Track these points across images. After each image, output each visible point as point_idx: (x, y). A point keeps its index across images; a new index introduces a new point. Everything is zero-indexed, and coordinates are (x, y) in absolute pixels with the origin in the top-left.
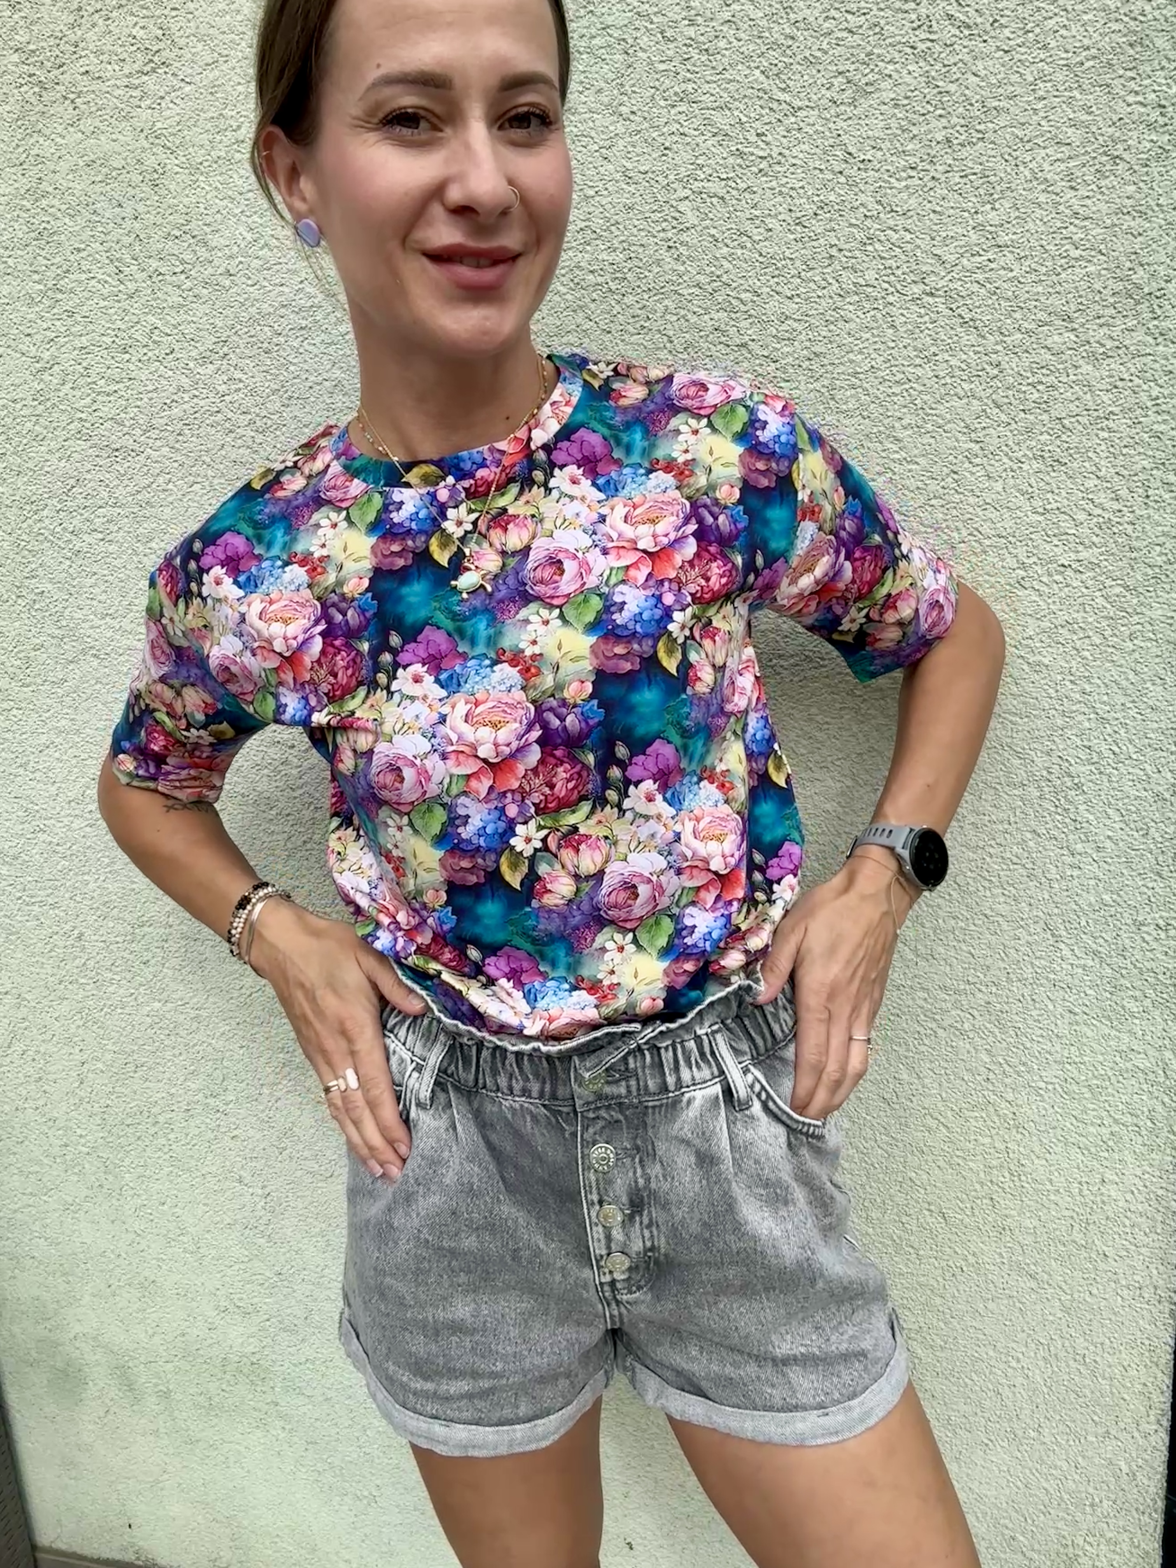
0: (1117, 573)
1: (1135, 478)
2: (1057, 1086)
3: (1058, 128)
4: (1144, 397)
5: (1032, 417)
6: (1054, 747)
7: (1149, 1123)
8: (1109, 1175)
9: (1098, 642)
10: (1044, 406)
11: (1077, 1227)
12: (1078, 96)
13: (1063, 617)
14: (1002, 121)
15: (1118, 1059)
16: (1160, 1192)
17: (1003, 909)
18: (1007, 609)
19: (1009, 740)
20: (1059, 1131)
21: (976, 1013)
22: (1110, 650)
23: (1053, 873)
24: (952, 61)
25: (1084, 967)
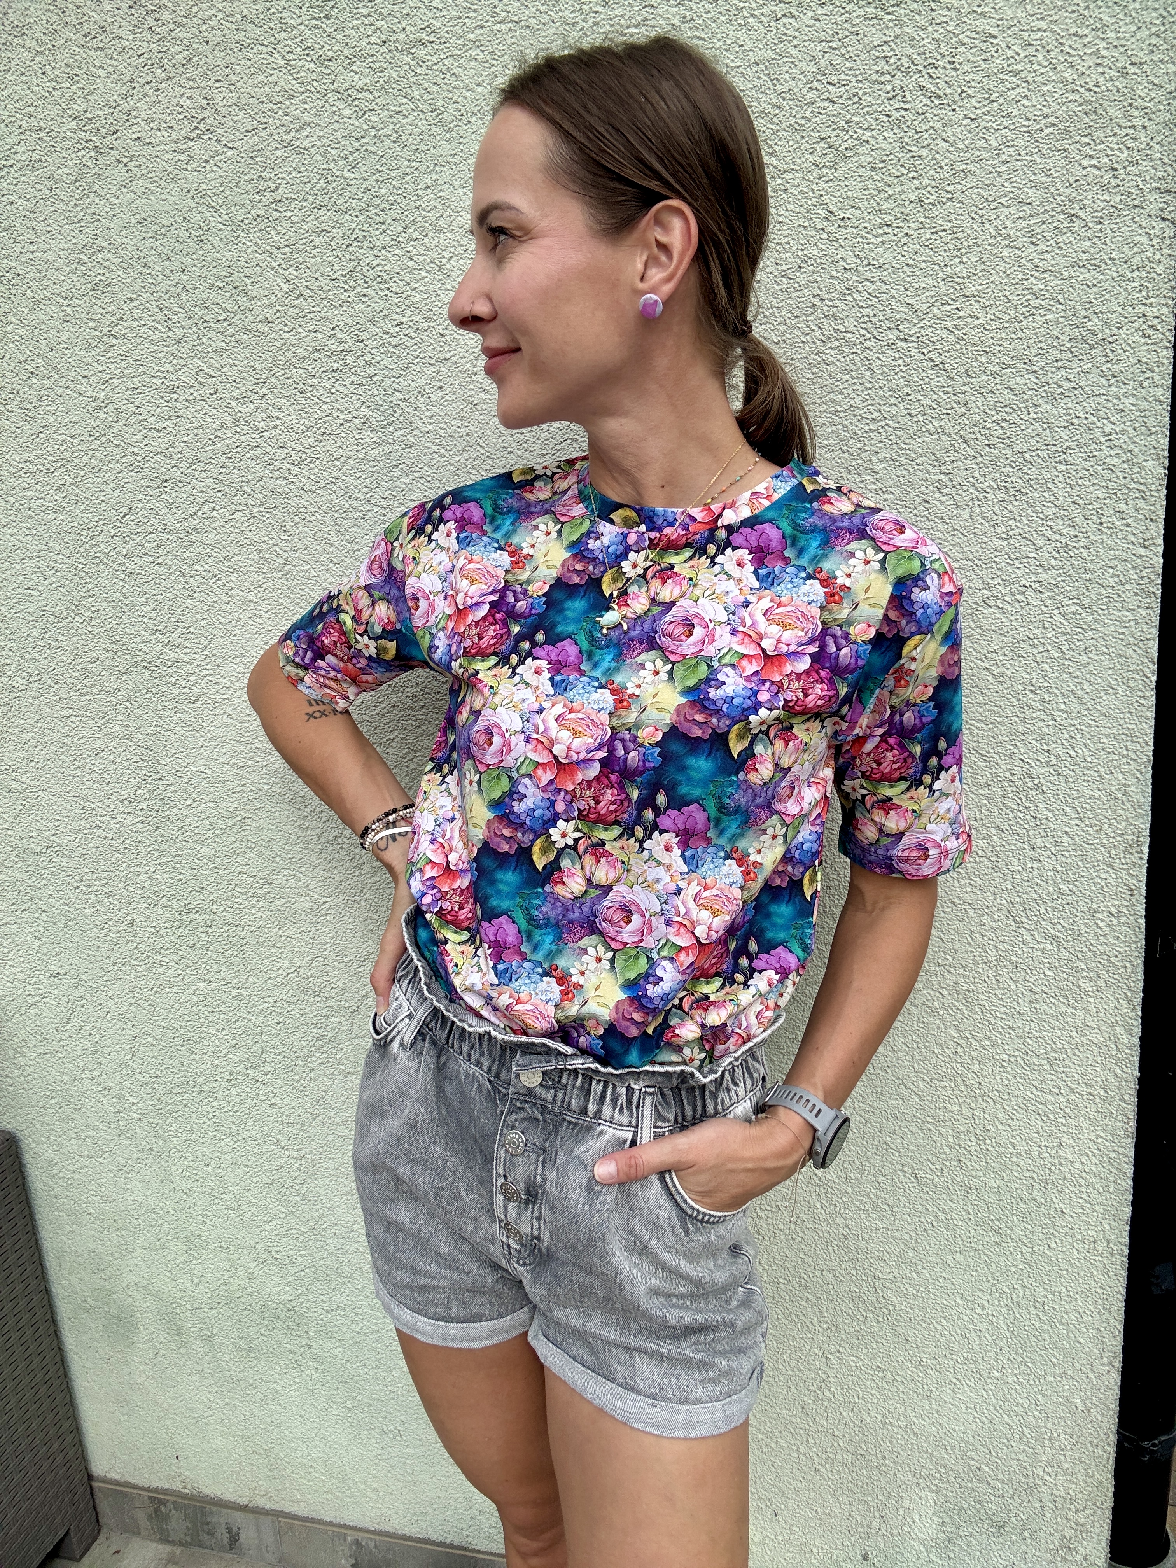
0: (1074, 593)
1: (1090, 507)
2: (1019, 1059)
3: (1020, 189)
4: (1098, 433)
5: (996, 451)
6: (1016, 751)
7: (1102, 1093)
8: (1065, 1139)
9: (1056, 655)
10: (1007, 441)
11: (1037, 1186)
12: (1039, 160)
13: (1023, 632)
14: (970, 182)
15: (1074, 1034)
16: (1112, 1155)
17: (969, 897)
18: (973, 626)
19: (975, 744)
20: (1020, 1100)
21: (945, 993)
22: (1066, 663)
23: (1016, 865)
24: (924, 128)
25: (1043, 951)
